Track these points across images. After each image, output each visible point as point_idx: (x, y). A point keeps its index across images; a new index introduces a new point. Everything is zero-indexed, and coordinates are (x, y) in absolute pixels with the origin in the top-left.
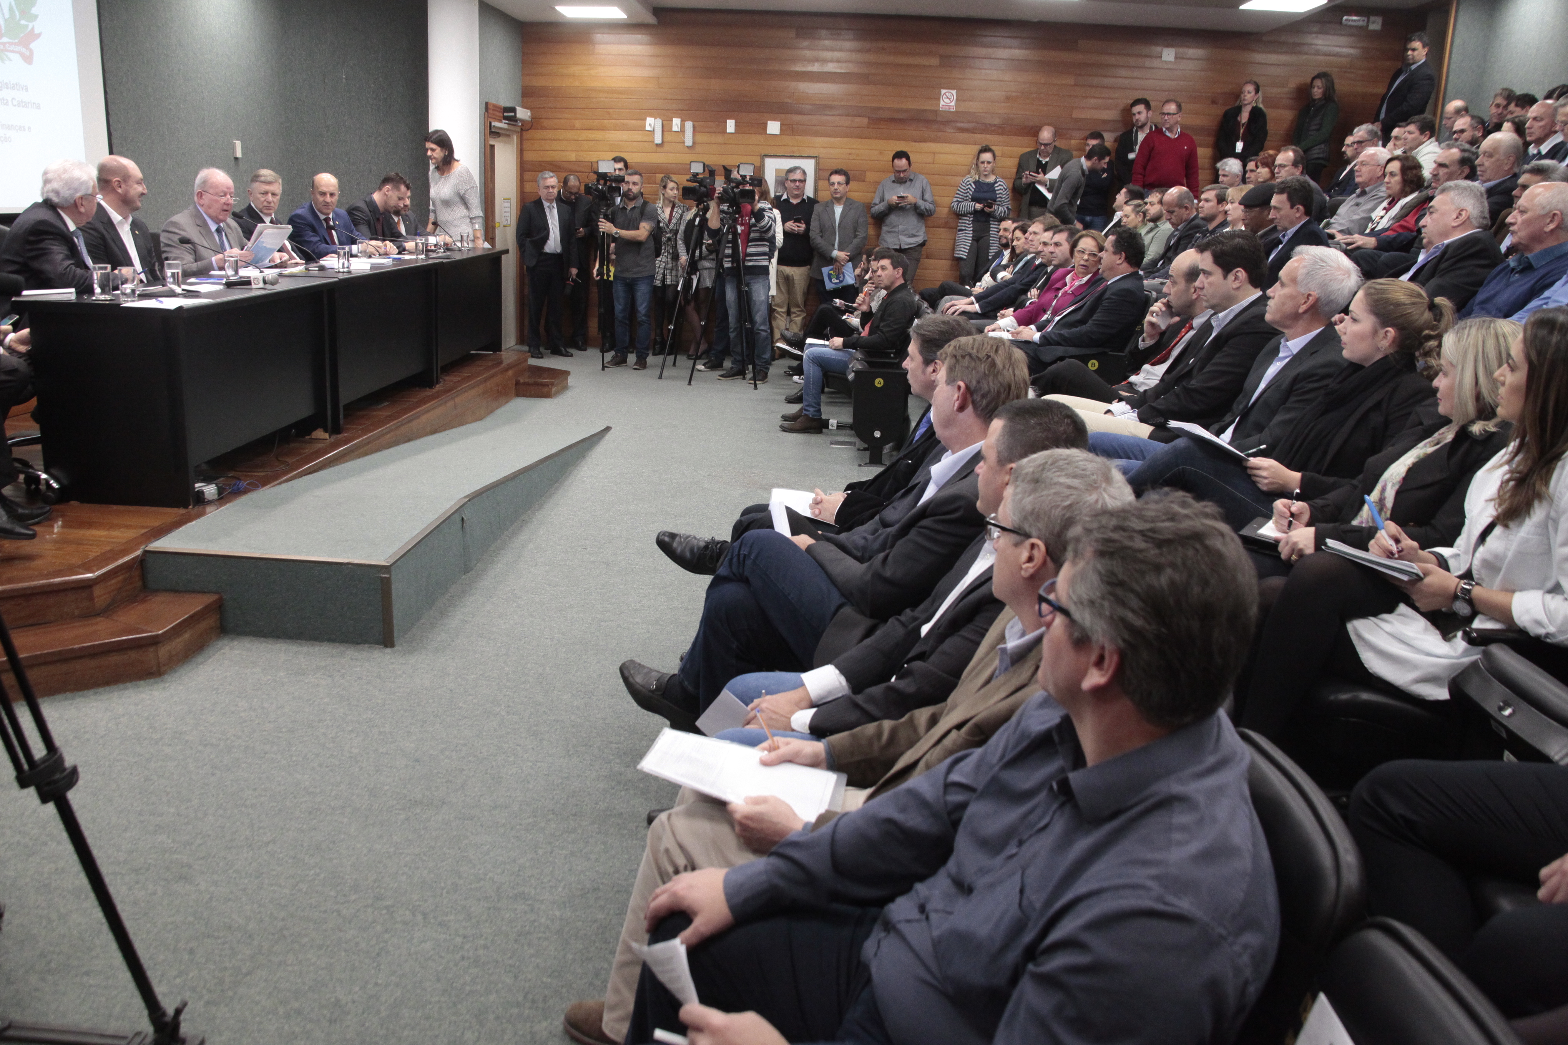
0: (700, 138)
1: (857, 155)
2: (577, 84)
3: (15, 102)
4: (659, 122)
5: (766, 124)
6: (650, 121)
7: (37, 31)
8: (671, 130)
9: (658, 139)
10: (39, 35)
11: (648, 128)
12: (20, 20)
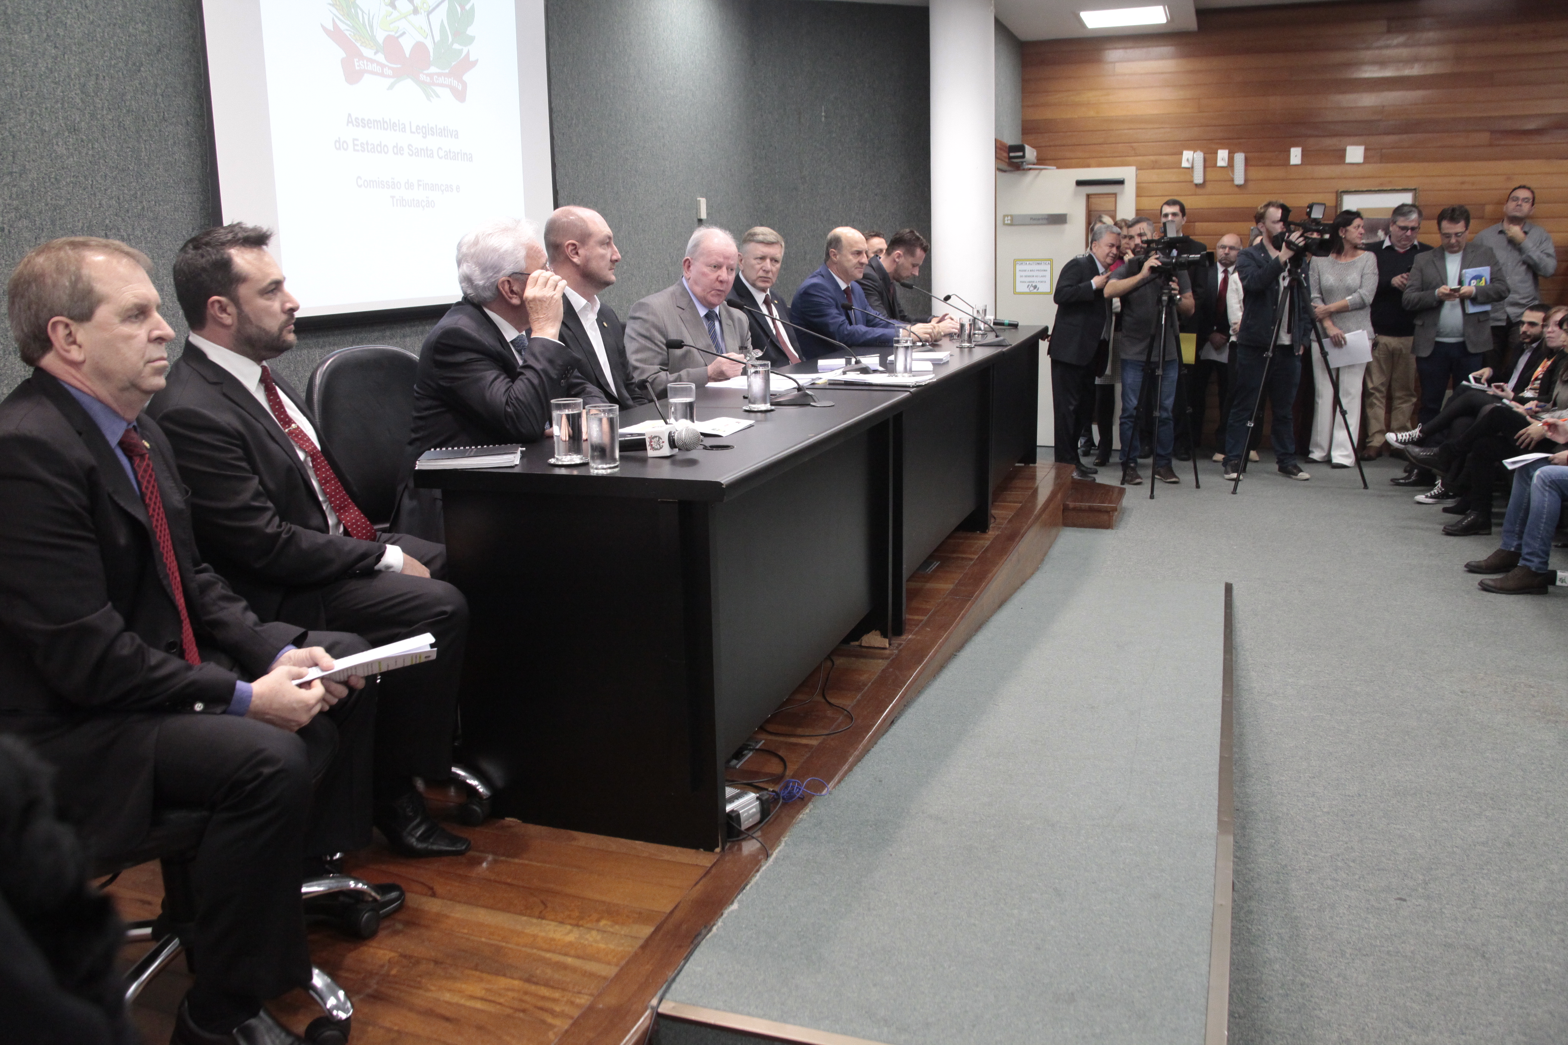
0: (1256, 173)
1: (1473, 184)
2: (1092, 113)
3: (442, 154)
4: (1199, 156)
5: (1345, 150)
6: (1187, 155)
7: (472, 59)
8: (1215, 165)
9: (1198, 178)
10: (475, 63)
11: (1185, 164)
12: (452, 44)
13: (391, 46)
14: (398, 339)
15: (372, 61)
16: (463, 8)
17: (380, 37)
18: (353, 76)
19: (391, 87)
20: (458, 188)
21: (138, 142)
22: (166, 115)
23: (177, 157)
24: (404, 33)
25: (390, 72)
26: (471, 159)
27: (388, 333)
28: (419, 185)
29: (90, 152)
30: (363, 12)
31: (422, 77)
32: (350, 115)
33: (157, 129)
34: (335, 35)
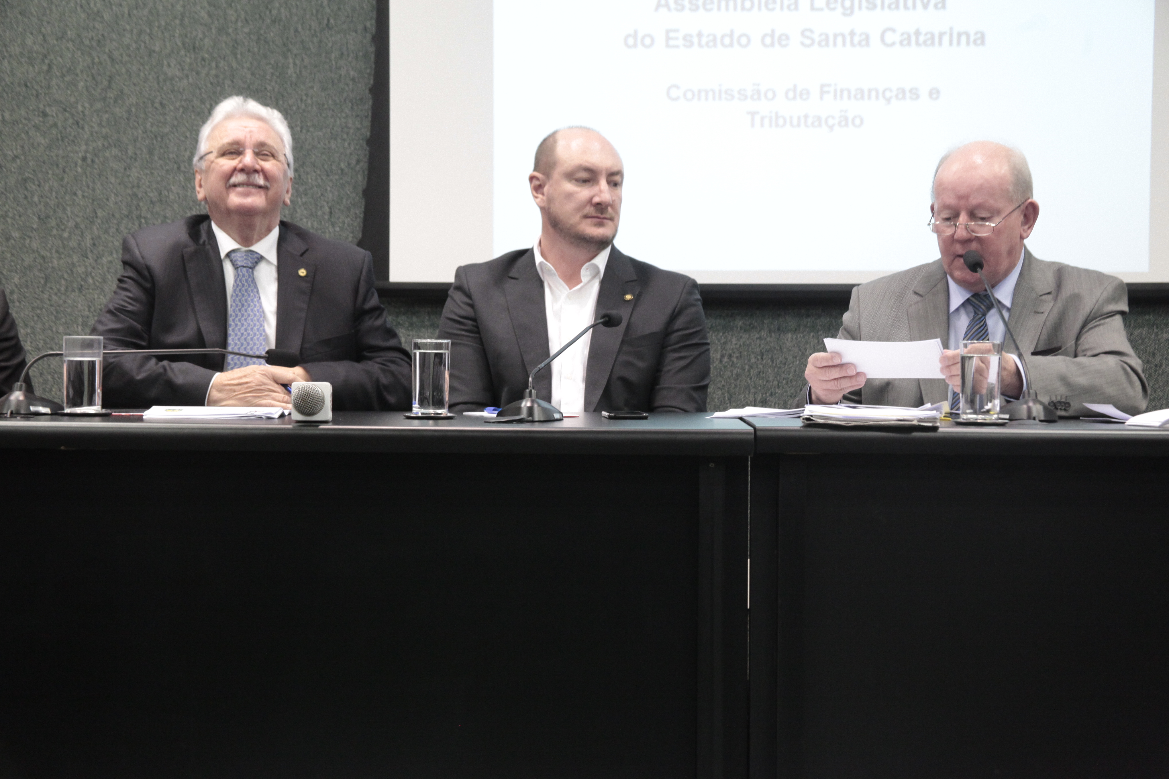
3: (893, 38)
14: (764, 333)
20: (934, 92)
21: (285, 57)
22: (332, 21)
23: (343, 72)
26: (981, 39)
27: (739, 323)
28: (822, 93)
29: (213, 72)
33: (315, 40)
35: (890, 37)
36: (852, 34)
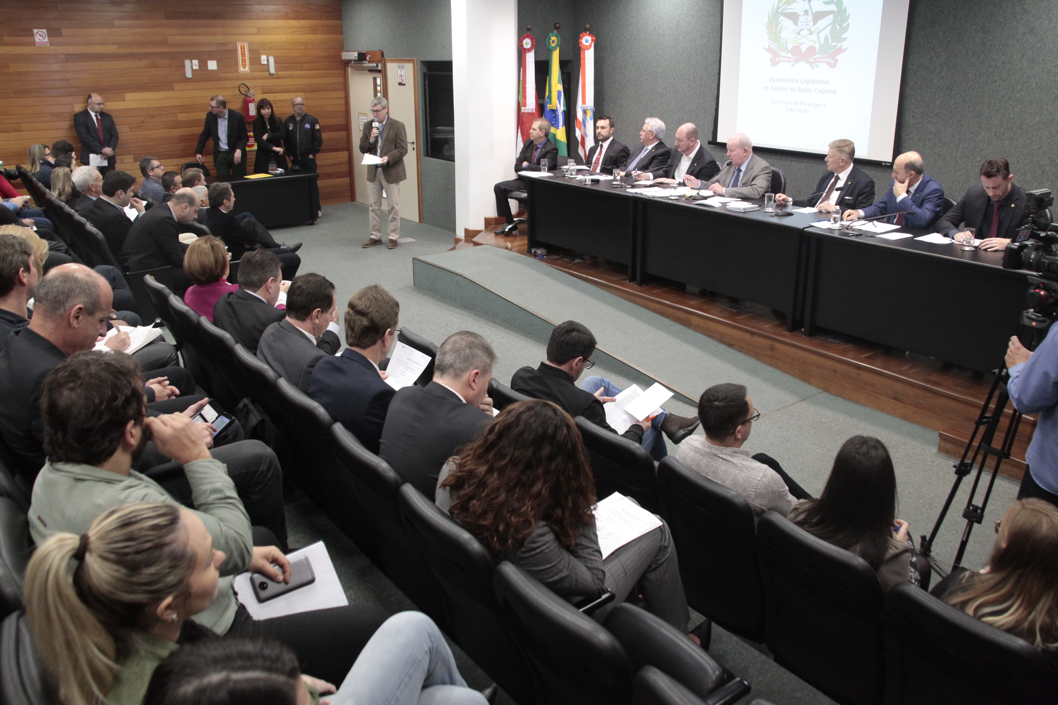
12: (831, 43)
13: (796, 50)
15: (784, 57)
16: (841, 26)
17: (790, 47)
18: (774, 63)
19: (793, 66)
20: (824, 105)
24: (803, 43)
25: (793, 60)
26: (835, 92)
28: (801, 104)
30: (783, 39)
31: (810, 60)
32: (771, 78)
34: (769, 50)
35: (816, 91)
36: (808, 89)
